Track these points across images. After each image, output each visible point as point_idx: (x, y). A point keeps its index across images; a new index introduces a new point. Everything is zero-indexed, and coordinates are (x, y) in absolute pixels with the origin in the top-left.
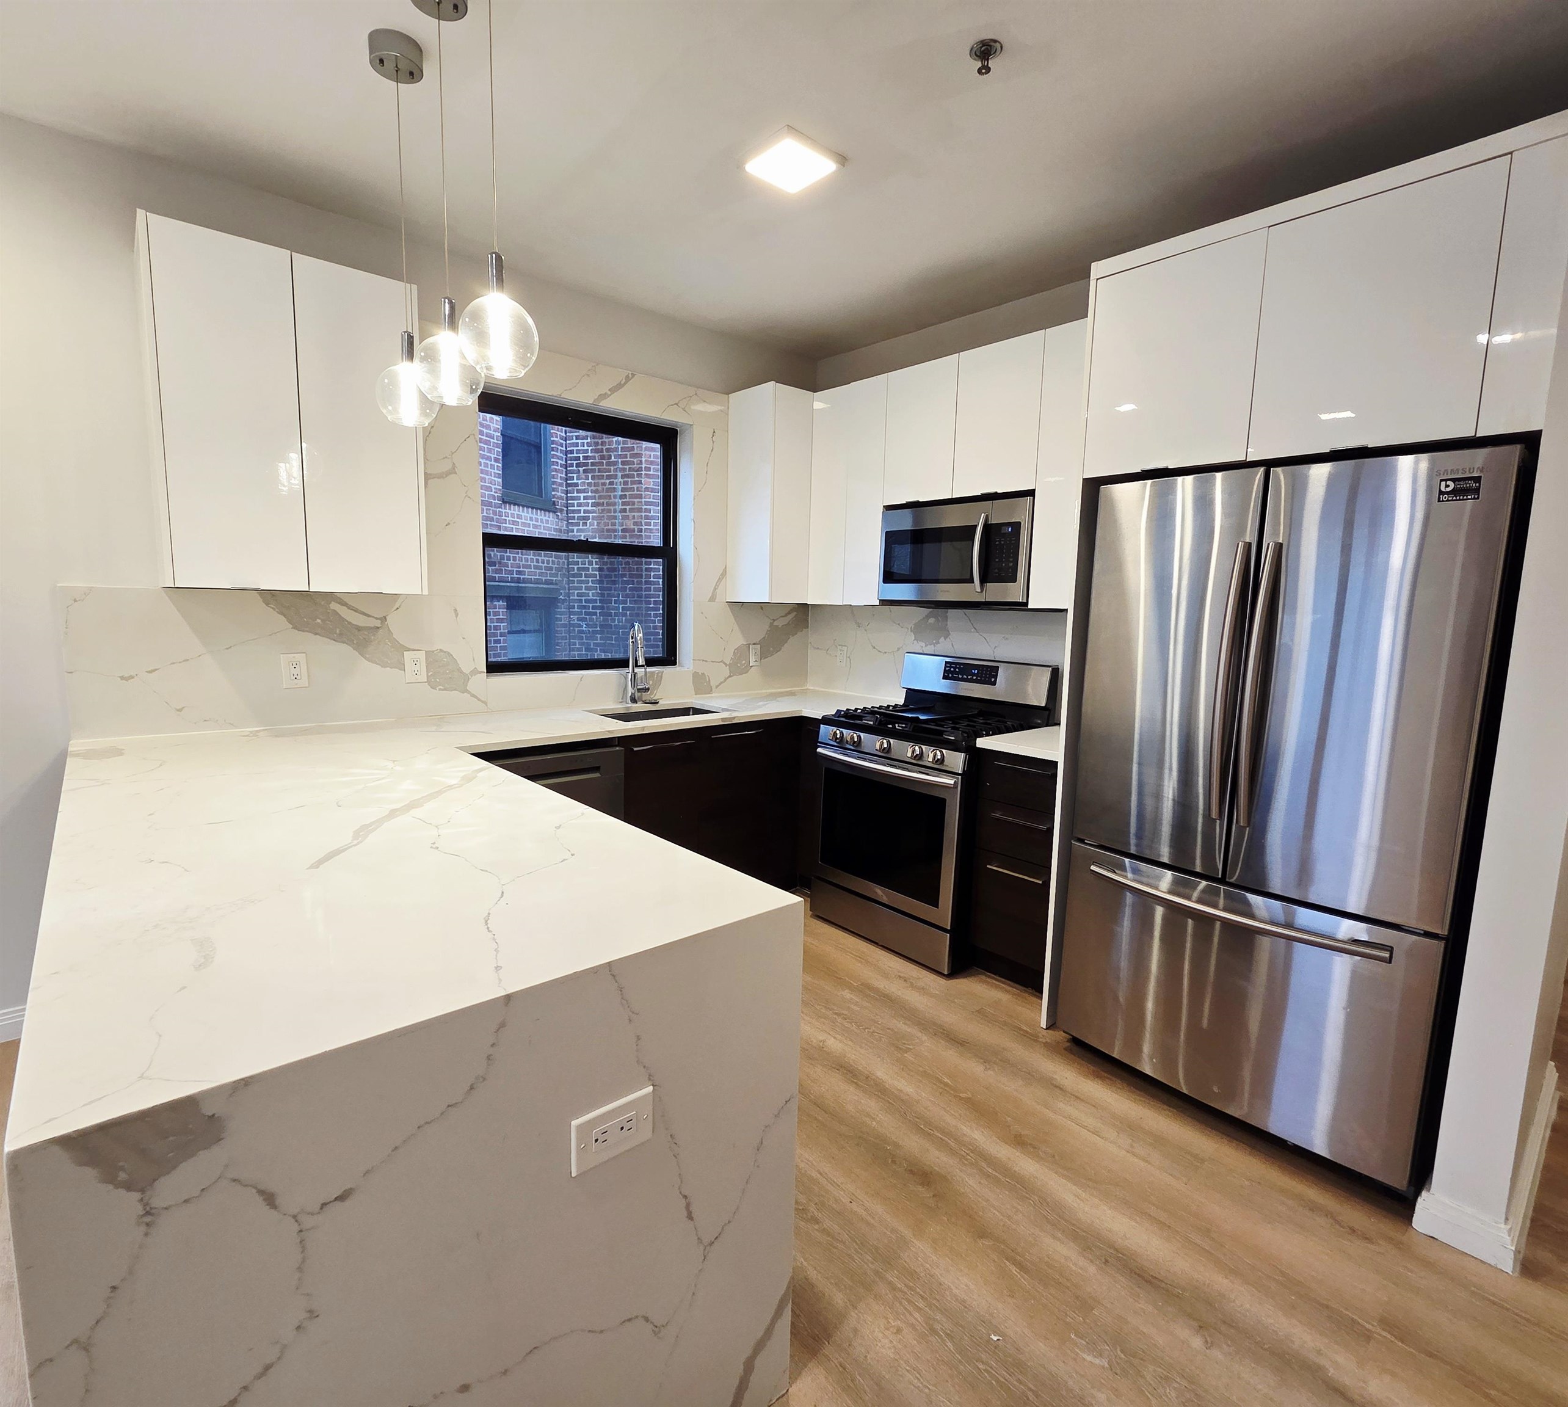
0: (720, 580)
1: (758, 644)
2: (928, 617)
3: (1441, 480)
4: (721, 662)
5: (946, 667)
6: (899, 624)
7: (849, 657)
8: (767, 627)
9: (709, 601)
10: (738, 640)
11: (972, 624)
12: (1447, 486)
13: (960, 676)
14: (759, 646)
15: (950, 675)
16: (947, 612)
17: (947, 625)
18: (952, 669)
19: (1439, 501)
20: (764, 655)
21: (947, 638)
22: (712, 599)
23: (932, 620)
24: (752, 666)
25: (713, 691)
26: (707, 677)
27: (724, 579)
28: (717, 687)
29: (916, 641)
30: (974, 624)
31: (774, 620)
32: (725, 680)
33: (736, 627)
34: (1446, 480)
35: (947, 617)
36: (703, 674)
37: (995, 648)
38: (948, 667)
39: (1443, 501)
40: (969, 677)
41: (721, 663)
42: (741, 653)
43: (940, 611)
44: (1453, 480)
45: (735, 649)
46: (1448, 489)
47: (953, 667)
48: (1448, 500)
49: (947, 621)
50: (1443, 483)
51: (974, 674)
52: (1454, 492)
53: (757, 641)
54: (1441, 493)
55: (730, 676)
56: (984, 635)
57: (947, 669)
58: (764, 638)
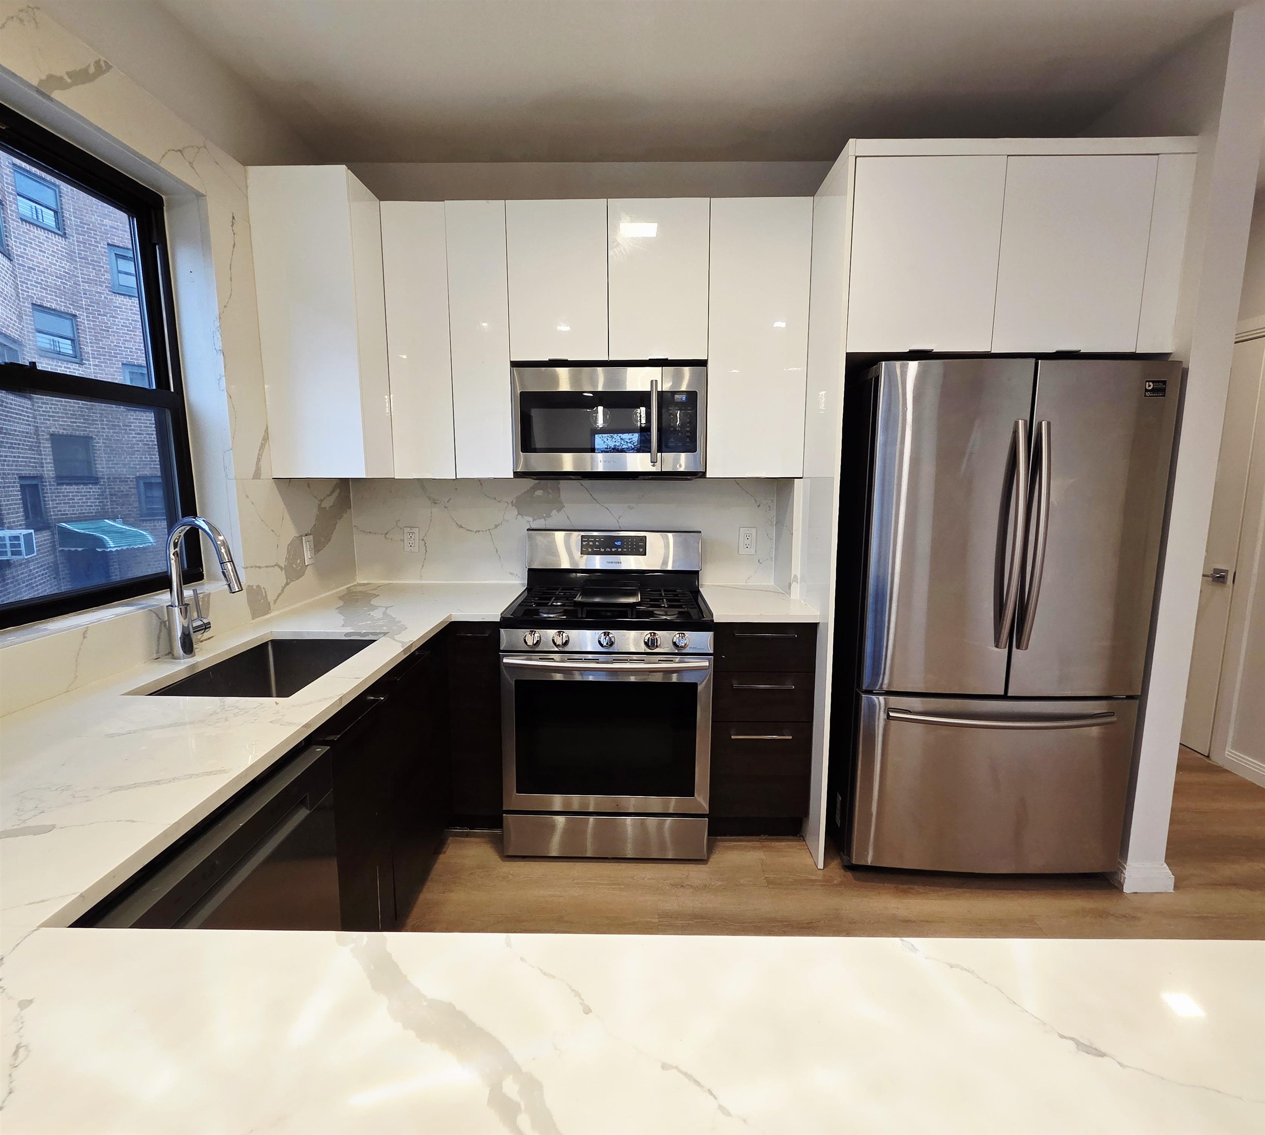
0: (262, 447)
1: (310, 534)
2: (534, 489)
3: (1147, 381)
4: (276, 565)
5: (582, 541)
6: (495, 499)
7: (423, 540)
8: (315, 511)
9: (253, 479)
10: (290, 532)
11: (591, 495)
12: (1149, 386)
13: (602, 550)
14: (312, 536)
15: (590, 550)
16: (559, 484)
17: (559, 497)
18: (591, 543)
19: (1145, 396)
20: (317, 548)
21: (560, 510)
22: (257, 475)
23: (539, 493)
24: (307, 565)
25: (272, 608)
26: (263, 590)
27: (267, 445)
28: (275, 601)
29: (520, 517)
30: (593, 495)
31: (321, 501)
32: (283, 591)
33: (287, 516)
34: (1149, 381)
35: (559, 489)
36: (258, 586)
37: (619, 518)
38: (585, 541)
39: (1147, 396)
40: (613, 550)
41: (276, 567)
42: (295, 550)
43: (550, 483)
44: (1153, 382)
45: (289, 545)
46: (1150, 388)
47: (591, 541)
48: (1150, 396)
49: (559, 493)
50: (1147, 383)
51: (618, 547)
52: (1152, 390)
53: (308, 530)
54: (1147, 390)
55: (287, 584)
56: (606, 505)
57: (584, 543)
58: (315, 525)
